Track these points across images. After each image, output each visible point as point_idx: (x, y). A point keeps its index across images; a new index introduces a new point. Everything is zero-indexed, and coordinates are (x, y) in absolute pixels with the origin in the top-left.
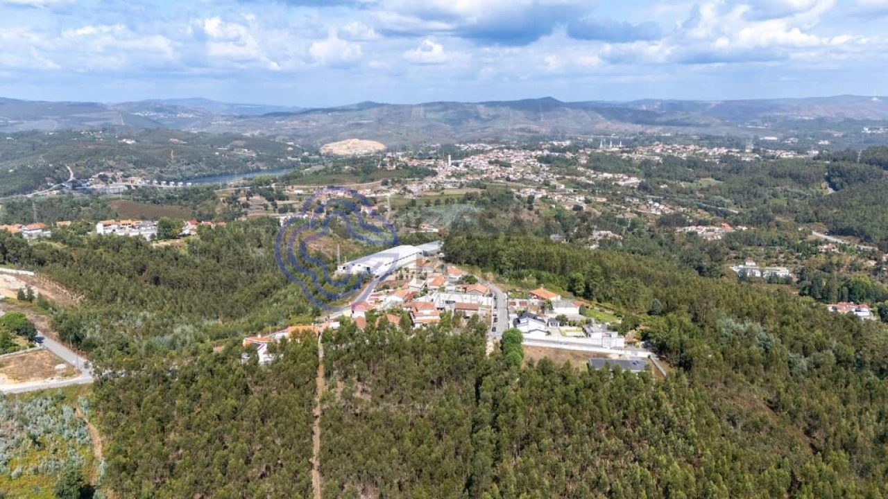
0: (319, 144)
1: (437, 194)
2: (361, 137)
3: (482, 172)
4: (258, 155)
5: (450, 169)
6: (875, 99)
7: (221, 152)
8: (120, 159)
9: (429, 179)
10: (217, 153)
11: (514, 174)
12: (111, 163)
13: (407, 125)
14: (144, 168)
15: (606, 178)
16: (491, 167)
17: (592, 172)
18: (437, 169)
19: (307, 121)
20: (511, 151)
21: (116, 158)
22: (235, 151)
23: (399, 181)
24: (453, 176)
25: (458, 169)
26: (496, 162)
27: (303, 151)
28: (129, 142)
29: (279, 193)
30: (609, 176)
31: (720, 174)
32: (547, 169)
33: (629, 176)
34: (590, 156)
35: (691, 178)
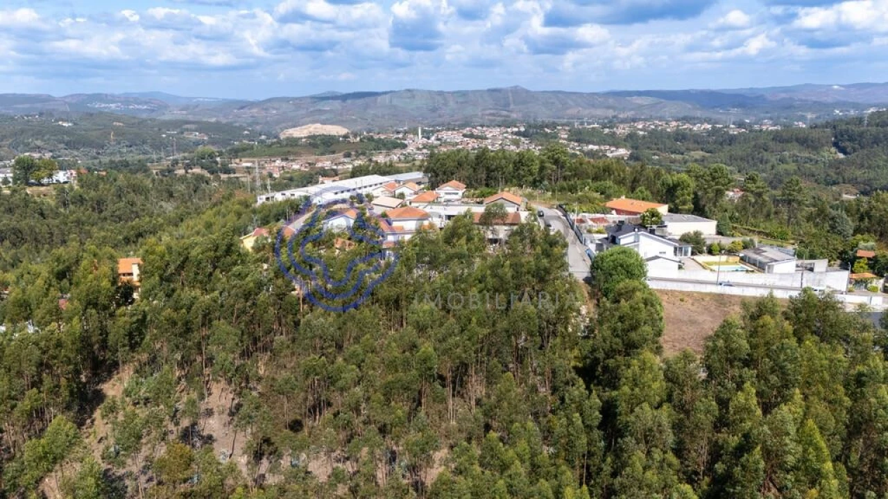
0: (279, 131)
1: (407, 165)
2: (324, 123)
3: (457, 144)
4: (210, 138)
5: (420, 141)
6: (836, 87)
7: (169, 136)
8: (49, 139)
9: (398, 151)
10: (164, 136)
11: (493, 145)
12: (39, 143)
13: (372, 112)
14: (78, 149)
15: (592, 150)
16: (466, 139)
17: (576, 144)
18: (406, 142)
19: (266, 109)
20: (485, 129)
21: (45, 138)
22: (186, 135)
23: (364, 154)
24: (424, 148)
25: (430, 141)
26: (471, 136)
27: (260, 135)
28: (65, 124)
29: (224, 165)
30: (596, 148)
31: (711, 147)
32: (527, 142)
33: (617, 148)
34: (569, 131)
35: (681, 151)
